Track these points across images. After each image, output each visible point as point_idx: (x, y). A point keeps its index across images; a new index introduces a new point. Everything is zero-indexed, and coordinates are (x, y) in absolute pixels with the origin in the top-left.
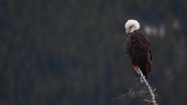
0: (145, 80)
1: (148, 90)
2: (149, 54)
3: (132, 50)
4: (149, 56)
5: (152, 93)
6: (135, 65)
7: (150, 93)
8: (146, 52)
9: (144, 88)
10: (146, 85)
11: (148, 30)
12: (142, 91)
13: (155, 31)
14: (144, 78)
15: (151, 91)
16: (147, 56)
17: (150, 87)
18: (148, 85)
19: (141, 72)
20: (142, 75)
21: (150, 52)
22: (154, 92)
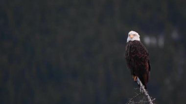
0: (145, 90)
1: (147, 100)
2: (148, 64)
3: (131, 60)
4: (148, 66)
5: (151, 102)
6: (134, 75)
7: (149, 103)
8: (145, 62)
9: (144, 98)
10: (145, 95)
11: (147, 40)
12: (141, 101)
13: (154, 41)
14: (143, 87)
15: (151, 100)
16: (145, 66)
17: (149, 97)
18: (147, 94)
19: (140, 82)
20: (141, 84)
21: (149, 62)
22: (153, 102)
